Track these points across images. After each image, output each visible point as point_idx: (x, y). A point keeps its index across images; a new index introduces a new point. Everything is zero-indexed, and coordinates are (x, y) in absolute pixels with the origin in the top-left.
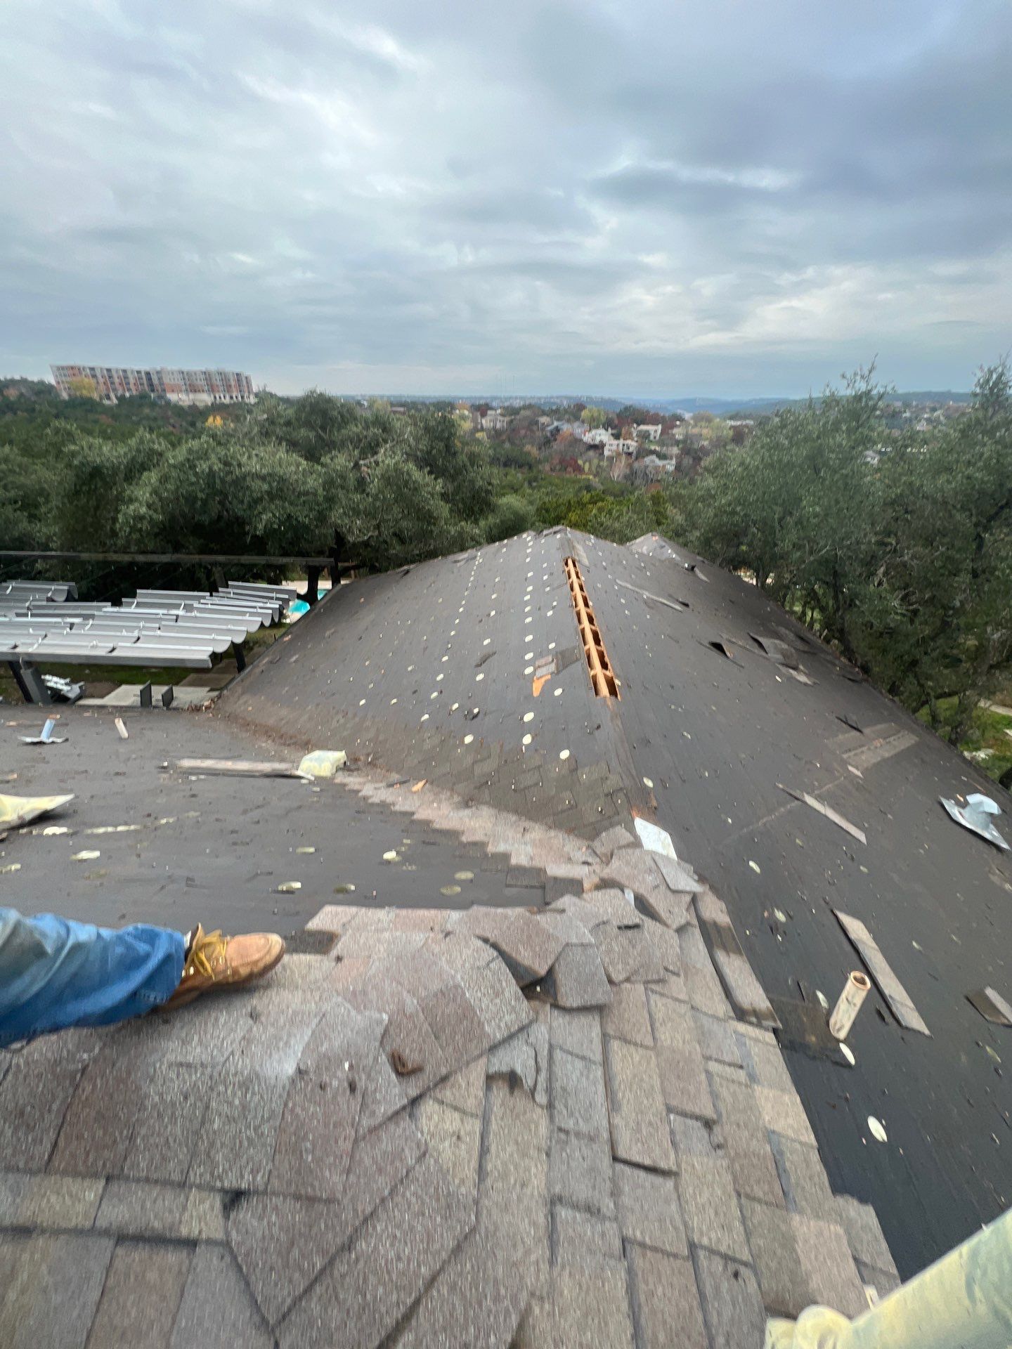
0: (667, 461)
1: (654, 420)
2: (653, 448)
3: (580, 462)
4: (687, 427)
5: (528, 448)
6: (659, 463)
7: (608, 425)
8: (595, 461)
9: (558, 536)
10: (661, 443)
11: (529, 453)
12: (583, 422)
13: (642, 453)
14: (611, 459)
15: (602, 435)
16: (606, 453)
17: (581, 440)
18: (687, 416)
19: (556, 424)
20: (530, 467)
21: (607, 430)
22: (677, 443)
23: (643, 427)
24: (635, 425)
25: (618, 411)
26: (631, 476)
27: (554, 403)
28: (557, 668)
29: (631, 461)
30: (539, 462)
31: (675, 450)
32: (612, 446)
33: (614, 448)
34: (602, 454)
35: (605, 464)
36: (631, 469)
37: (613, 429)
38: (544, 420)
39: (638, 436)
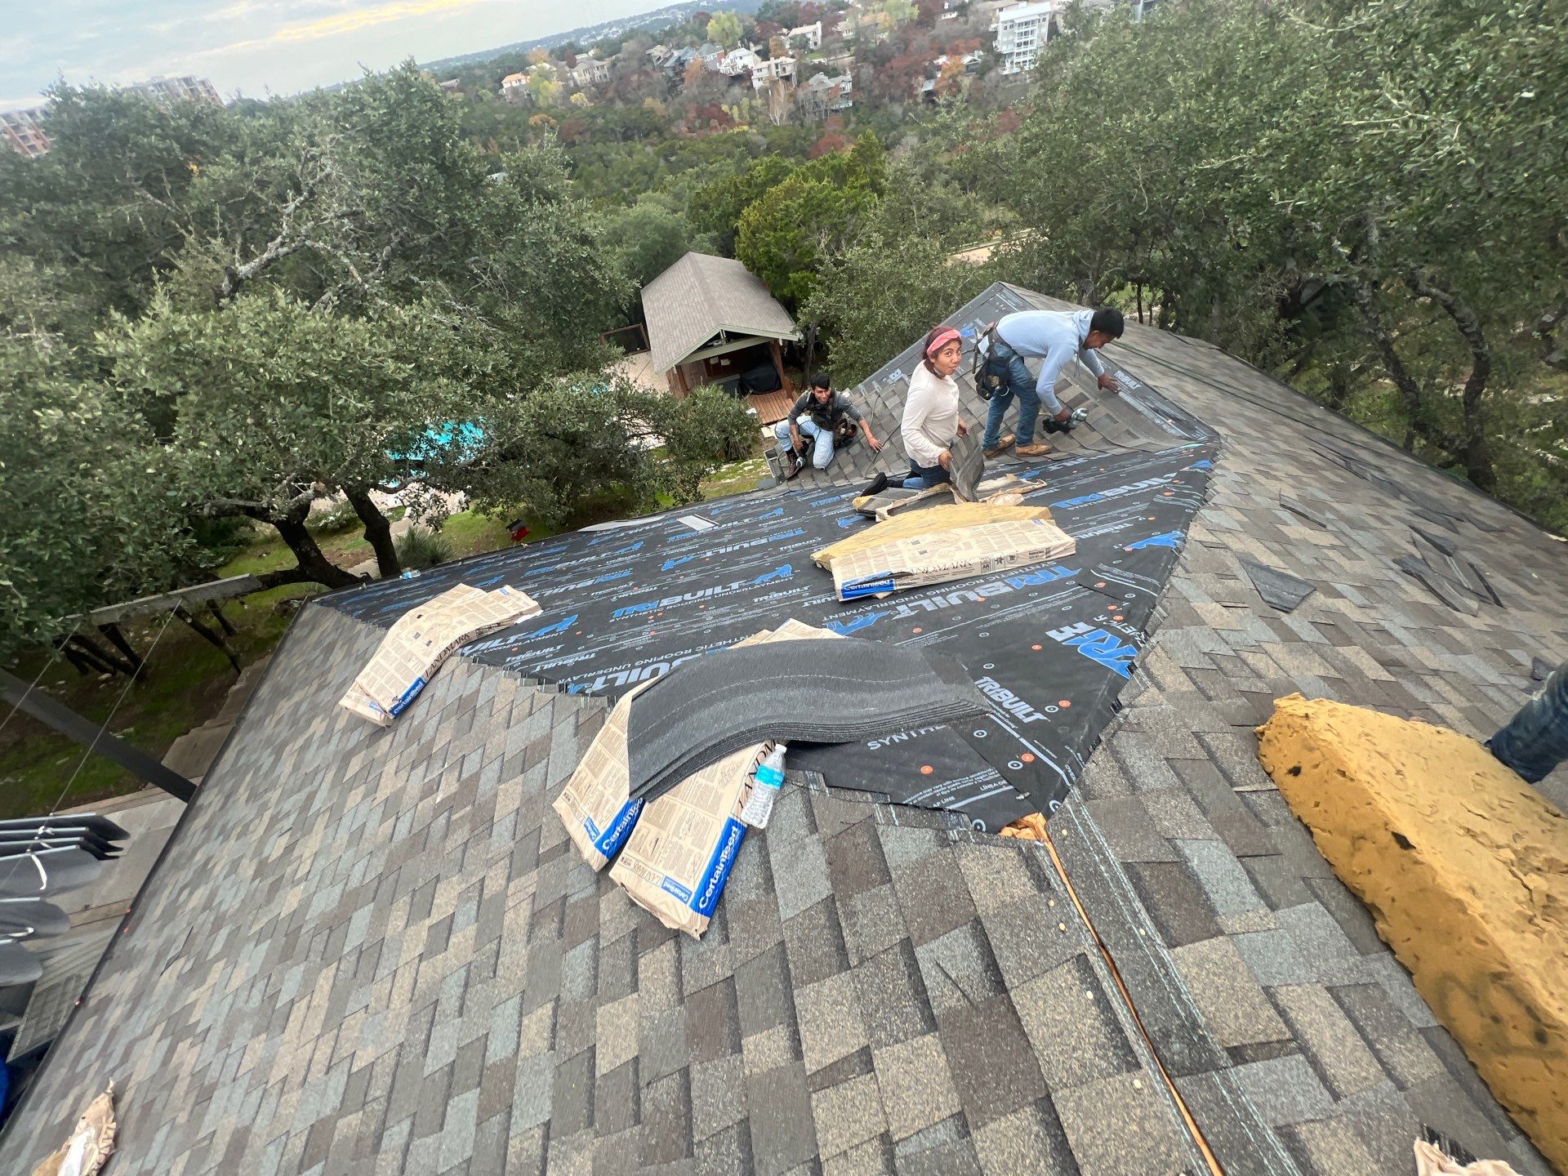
0: (841, 78)
1: (811, 15)
2: (816, 61)
3: (725, 108)
4: (855, 18)
5: (649, 102)
6: (831, 83)
7: (748, 39)
8: (745, 101)
10: (826, 51)
11: (652, 111)
12: (713, 42)
13: (806, 72)
14: (764, 92)
15: (744, 58)
16: (757, 84)
17: (717, 72)
19: (676, 54)
20: (661, 134)
21: (749, 48)
22: (848, 44)
23: (796, 31)
24: (785, 31)
25: (756, 12)
26: (798, 112)
27: (666, 21)
29: (792, 89)
30: (670, 121)
31: (846, 59)
32: (762, 71)
33: (765, 73)
34: (751, 87)
35: (758, 102)
36: (795, 102)
37: (756, 44)
38: (658, 51)
39: (793, 47)
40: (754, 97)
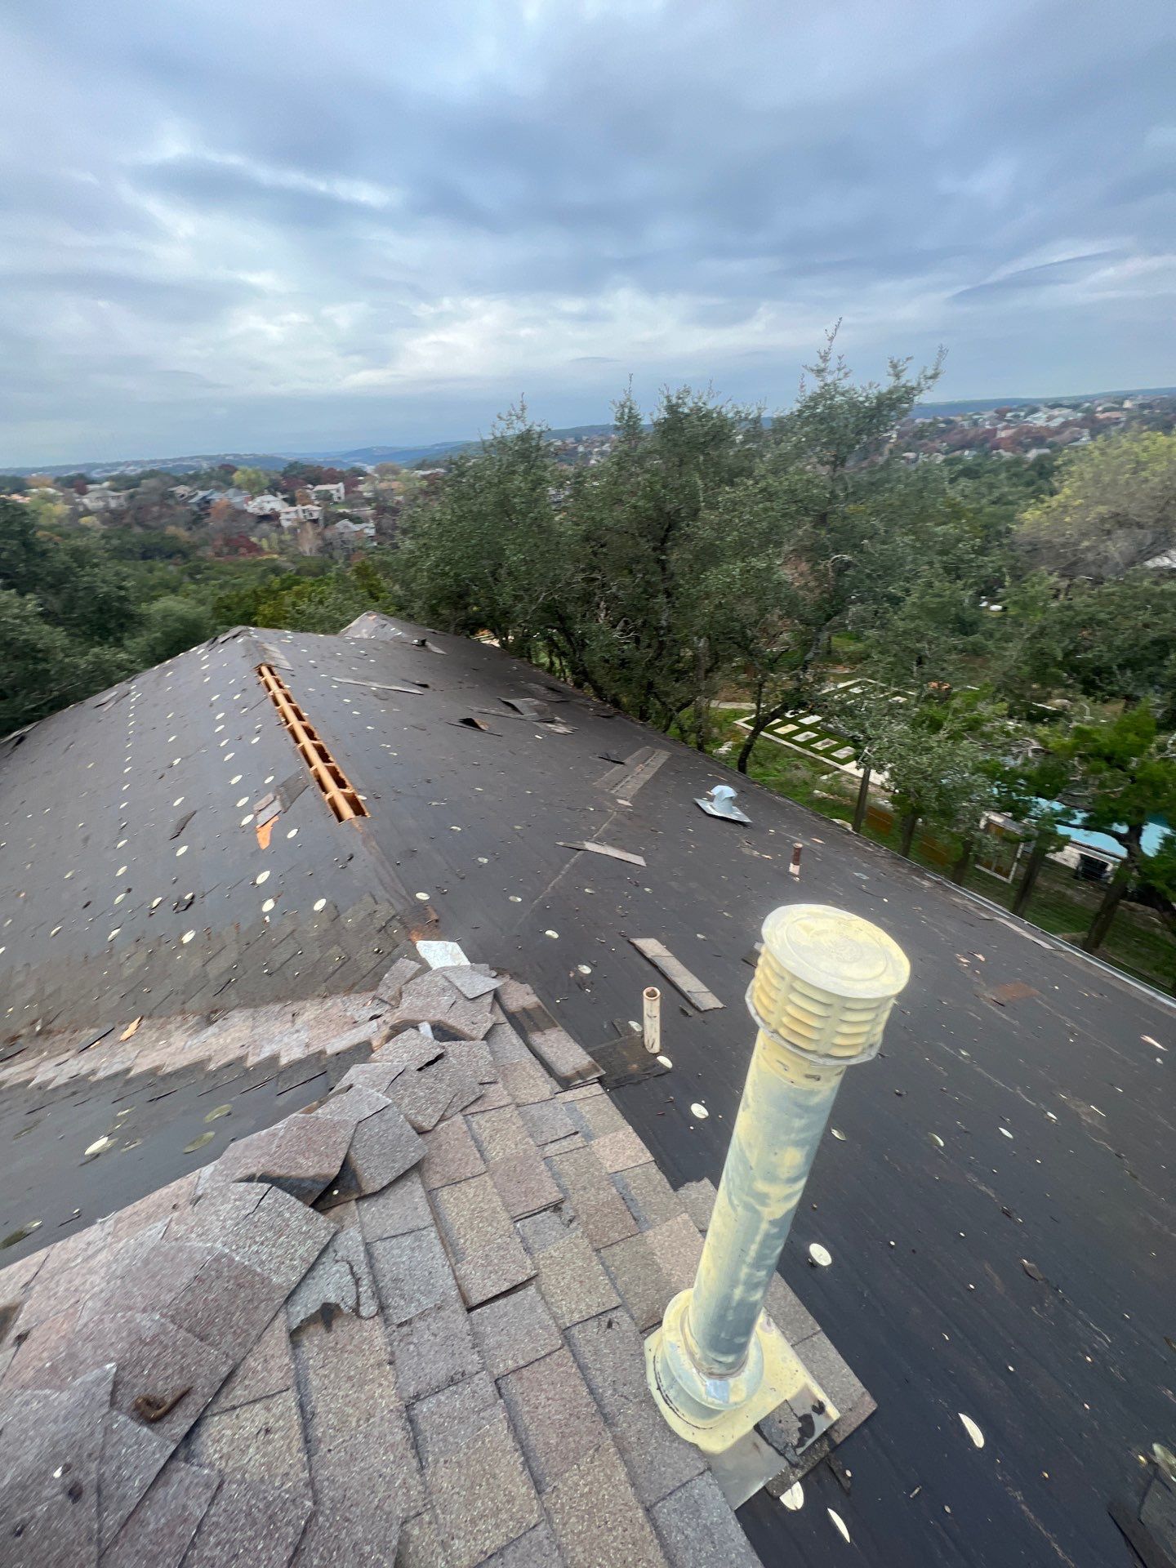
0: (364, 525)
1: (333, 477)
2: (341, 511)
3: (254, 539)
4: (373, 483)
5: (171, 530)
6: (357, 527)
7: (274, 489)
8: (274, 536)
9: (240, 640)
10: (348, 503)
11: (175, 538)
12: (239, 487)
13: (331, 519)
14: (293, 530)
15: (271, 503)
16: (285, 524)
17: (245, 511)
18: (369, 469)
19: (201, 494)
20: (185, 556)
21: (275, 496)
22: (368, 501)
23: (319, 488)
24: (310, 486)
25: (282, 470)
26: (327, 547)
27: (190, 468)
28: (283, 805)
29: (319, 530)
30: (196, 547)
31: (368, 511)
32: (290, 515)
33: (292, 516)
34: (279, 526)
35: (287, 537)
36: (324, 539)
37: (283, 493)
38: (181, 490)
39: (318, 498)
40: (282, 533)
